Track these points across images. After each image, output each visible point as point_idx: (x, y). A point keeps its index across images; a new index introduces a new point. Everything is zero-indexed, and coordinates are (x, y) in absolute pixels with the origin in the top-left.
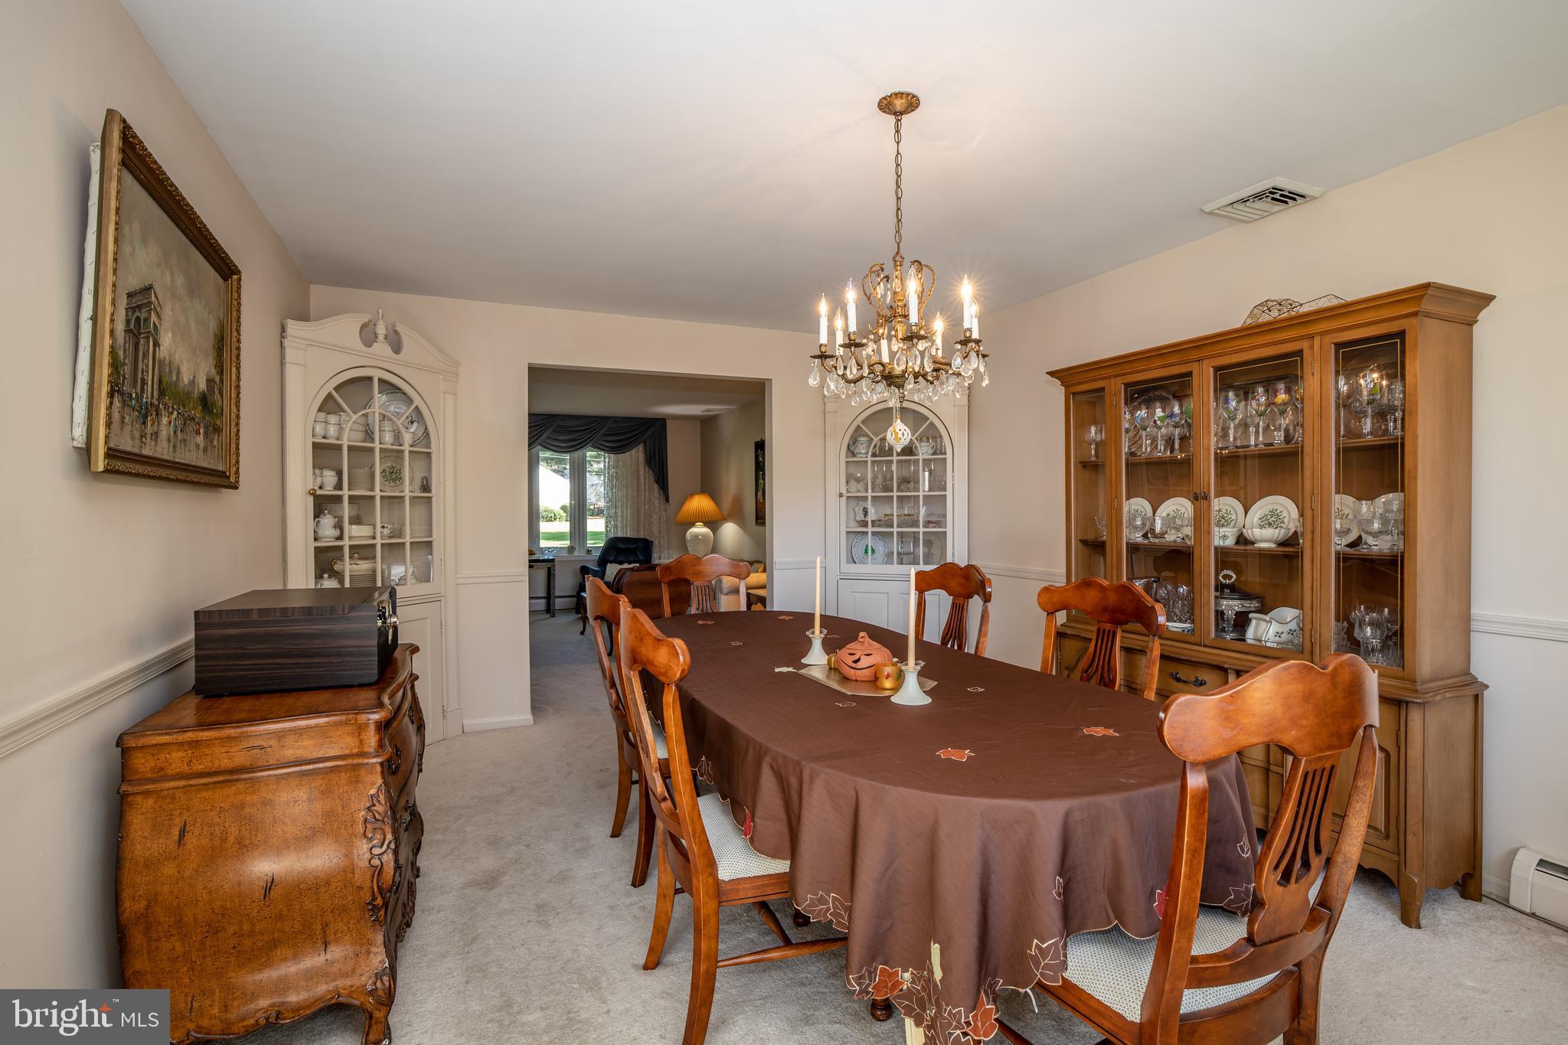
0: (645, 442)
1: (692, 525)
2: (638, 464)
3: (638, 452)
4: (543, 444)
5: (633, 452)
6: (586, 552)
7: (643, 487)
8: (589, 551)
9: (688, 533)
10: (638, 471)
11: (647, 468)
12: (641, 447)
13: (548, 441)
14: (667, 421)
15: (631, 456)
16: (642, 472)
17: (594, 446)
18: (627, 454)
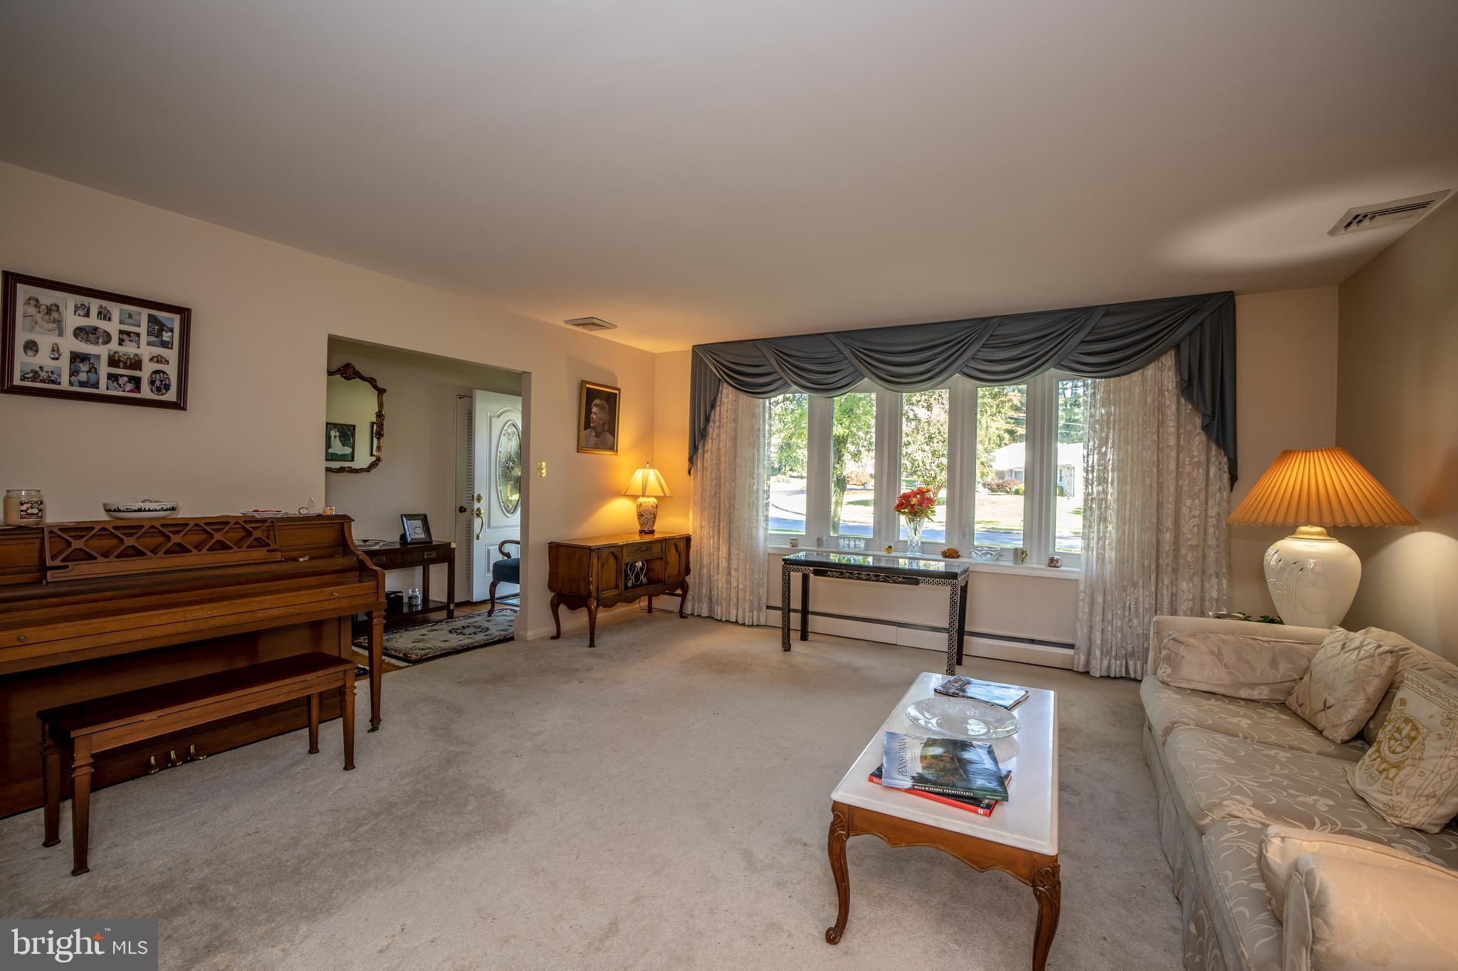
0: (1177, 347)
2: (1161, 393)
3: (1162, 370)
4: (966, 370)
5: (1150, 371)
6: (1047, 562)
7: (1172, 442)
8: (1052, 560)
9: (1271, 550)
10: (1161, 408)
11: (1183, 401)
12: (1168, 360)
13: (972, 364)
14: (1237, 298)
15: (1144, 379)
16: (1171, 411)
17: (1060, 366)
18: (1136, 376)
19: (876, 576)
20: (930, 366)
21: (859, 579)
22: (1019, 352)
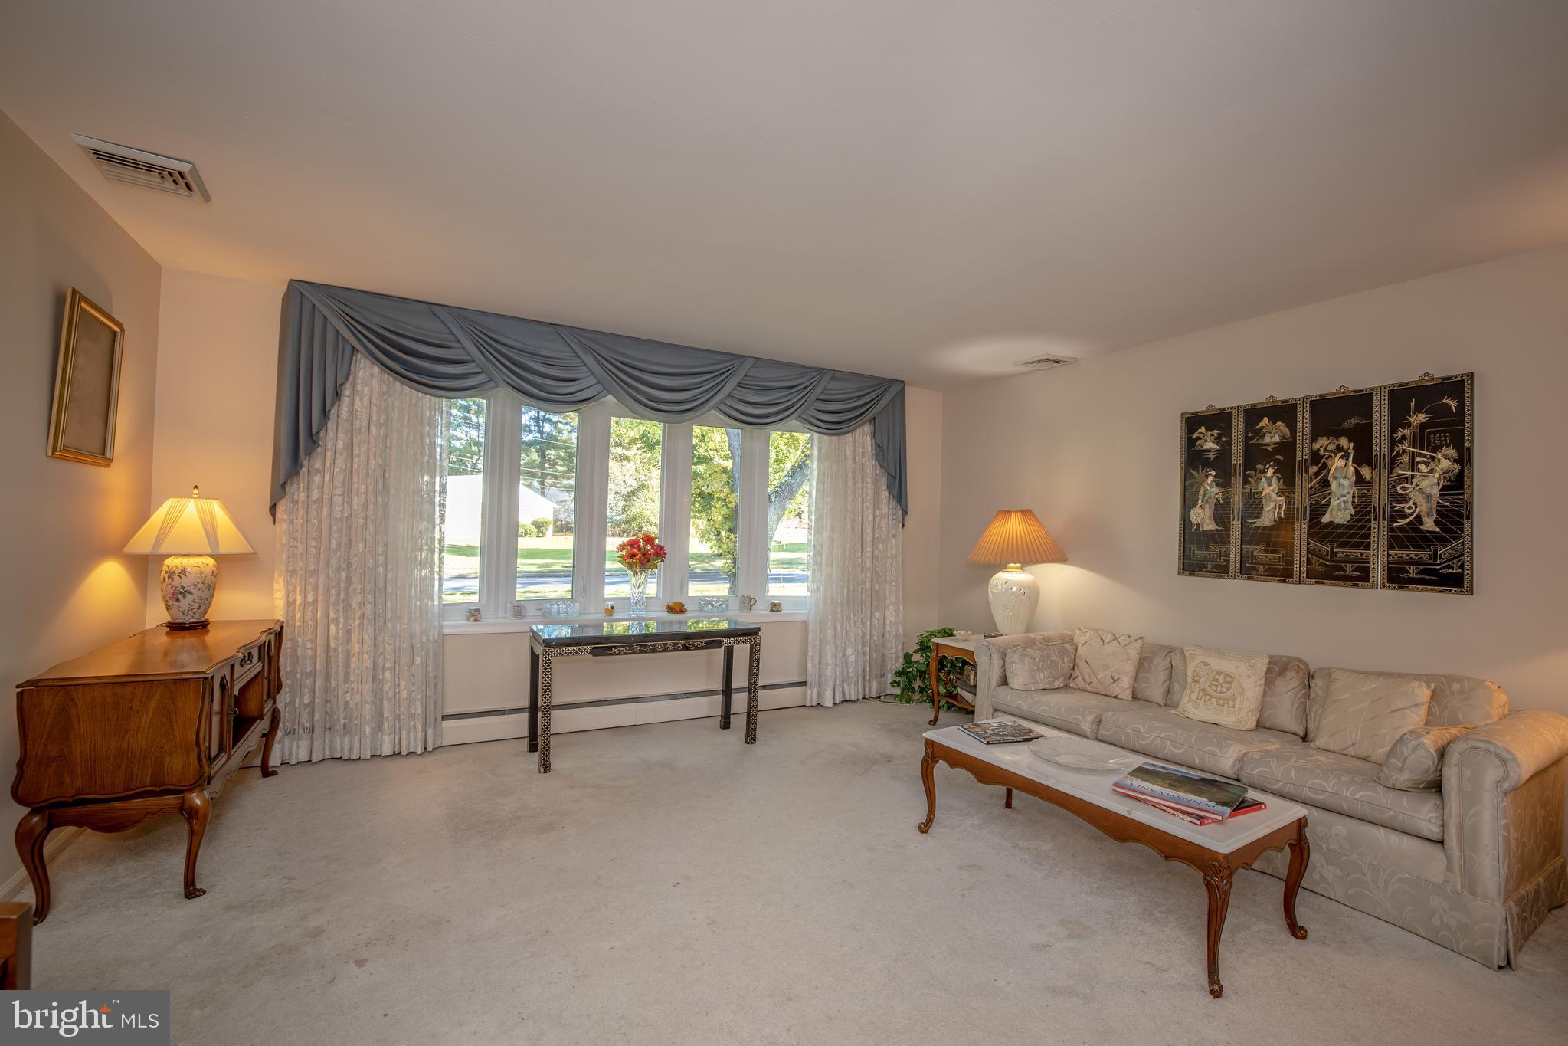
0: (874, 421)
1: (1001, 566)
2: (863, 455)
3: (865, 437)
4: (723, 407)
5: (856, 435)
8: (774, 604)
9: (992, 581)
12: (867, 428)
13: (729, 402)
14: (906, 388)
15: (854, 442)
17: (800, 418)
18: (849, 437)
19: (675, 645)
20: (689, 397)
21: (654, 651)
22: (771, 398)
